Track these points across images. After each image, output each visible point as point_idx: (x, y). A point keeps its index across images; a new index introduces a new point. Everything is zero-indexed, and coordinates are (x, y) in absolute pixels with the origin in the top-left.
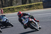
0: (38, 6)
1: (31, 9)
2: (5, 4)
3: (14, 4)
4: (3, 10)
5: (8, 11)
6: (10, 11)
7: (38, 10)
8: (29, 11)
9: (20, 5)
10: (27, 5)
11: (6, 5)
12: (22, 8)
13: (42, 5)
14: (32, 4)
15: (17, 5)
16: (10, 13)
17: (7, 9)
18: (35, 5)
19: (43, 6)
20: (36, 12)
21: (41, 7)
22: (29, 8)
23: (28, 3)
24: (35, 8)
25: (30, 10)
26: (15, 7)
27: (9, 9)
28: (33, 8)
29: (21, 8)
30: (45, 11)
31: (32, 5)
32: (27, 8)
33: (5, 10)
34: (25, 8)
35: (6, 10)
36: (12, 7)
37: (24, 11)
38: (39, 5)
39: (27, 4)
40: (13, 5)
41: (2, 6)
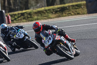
0: (77, 9)
1: (64, 14)
2: (14, 4)
3: (32, 6)
4: (11, 16)
5: (19, 19)
6: (24, 19)
7: (77, 16)
8: (61, 18)
9: (42, 7)
10: (56, 7)
11: (17, 8)
12: (48, 13)
13: (85, 7)
14: (66, 5)
15: (38, 7)
16: (23, 22)
17: (19, 14)
18: (71, 7)
19: (86, 10)
20: (74, 21)
21: (83, 11)
22: (61, 14)
23: (59, 3)
24: (72, 14)
25: (62, 16)
26: (34, 11)
27: (22, 14)
28: (68, 13)
29: (45, 13)
30: (90, 19)
31: (66, 7)
32: (56, 12)
33: (14, 17)
34: (52, 13)
35: (16, 17)
36: (27, 11)
37: (51, 18)
38: (79, 6)
39: (57, 5)
40: (30, 7)
41: (8, 9)
